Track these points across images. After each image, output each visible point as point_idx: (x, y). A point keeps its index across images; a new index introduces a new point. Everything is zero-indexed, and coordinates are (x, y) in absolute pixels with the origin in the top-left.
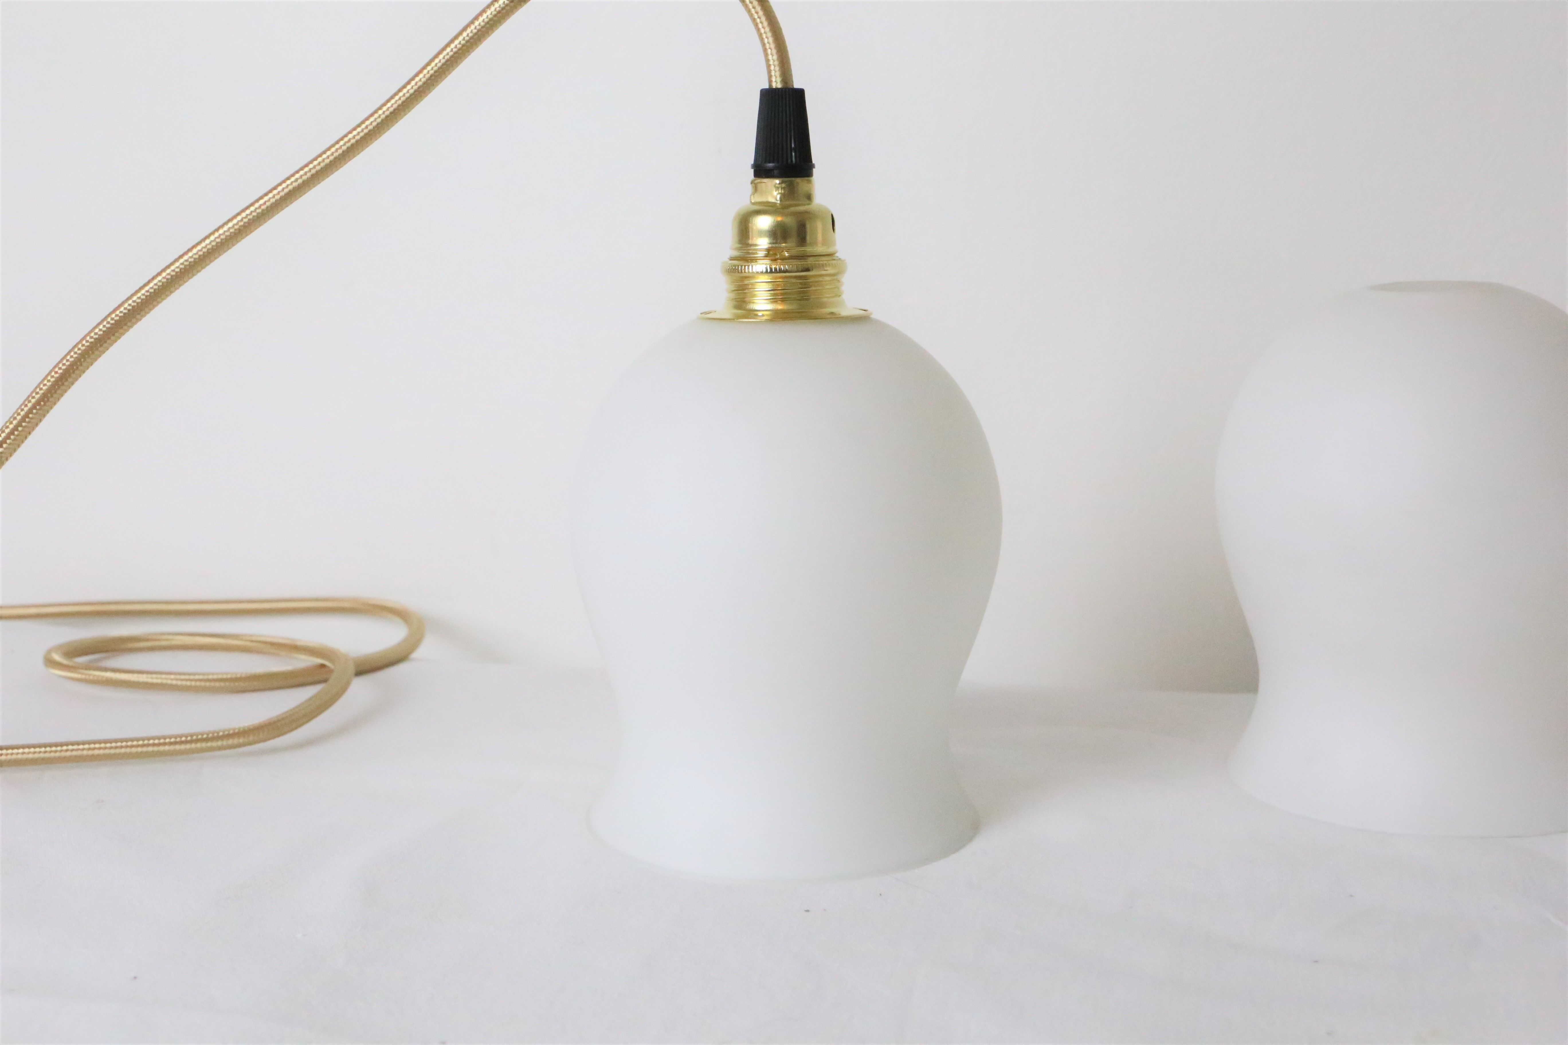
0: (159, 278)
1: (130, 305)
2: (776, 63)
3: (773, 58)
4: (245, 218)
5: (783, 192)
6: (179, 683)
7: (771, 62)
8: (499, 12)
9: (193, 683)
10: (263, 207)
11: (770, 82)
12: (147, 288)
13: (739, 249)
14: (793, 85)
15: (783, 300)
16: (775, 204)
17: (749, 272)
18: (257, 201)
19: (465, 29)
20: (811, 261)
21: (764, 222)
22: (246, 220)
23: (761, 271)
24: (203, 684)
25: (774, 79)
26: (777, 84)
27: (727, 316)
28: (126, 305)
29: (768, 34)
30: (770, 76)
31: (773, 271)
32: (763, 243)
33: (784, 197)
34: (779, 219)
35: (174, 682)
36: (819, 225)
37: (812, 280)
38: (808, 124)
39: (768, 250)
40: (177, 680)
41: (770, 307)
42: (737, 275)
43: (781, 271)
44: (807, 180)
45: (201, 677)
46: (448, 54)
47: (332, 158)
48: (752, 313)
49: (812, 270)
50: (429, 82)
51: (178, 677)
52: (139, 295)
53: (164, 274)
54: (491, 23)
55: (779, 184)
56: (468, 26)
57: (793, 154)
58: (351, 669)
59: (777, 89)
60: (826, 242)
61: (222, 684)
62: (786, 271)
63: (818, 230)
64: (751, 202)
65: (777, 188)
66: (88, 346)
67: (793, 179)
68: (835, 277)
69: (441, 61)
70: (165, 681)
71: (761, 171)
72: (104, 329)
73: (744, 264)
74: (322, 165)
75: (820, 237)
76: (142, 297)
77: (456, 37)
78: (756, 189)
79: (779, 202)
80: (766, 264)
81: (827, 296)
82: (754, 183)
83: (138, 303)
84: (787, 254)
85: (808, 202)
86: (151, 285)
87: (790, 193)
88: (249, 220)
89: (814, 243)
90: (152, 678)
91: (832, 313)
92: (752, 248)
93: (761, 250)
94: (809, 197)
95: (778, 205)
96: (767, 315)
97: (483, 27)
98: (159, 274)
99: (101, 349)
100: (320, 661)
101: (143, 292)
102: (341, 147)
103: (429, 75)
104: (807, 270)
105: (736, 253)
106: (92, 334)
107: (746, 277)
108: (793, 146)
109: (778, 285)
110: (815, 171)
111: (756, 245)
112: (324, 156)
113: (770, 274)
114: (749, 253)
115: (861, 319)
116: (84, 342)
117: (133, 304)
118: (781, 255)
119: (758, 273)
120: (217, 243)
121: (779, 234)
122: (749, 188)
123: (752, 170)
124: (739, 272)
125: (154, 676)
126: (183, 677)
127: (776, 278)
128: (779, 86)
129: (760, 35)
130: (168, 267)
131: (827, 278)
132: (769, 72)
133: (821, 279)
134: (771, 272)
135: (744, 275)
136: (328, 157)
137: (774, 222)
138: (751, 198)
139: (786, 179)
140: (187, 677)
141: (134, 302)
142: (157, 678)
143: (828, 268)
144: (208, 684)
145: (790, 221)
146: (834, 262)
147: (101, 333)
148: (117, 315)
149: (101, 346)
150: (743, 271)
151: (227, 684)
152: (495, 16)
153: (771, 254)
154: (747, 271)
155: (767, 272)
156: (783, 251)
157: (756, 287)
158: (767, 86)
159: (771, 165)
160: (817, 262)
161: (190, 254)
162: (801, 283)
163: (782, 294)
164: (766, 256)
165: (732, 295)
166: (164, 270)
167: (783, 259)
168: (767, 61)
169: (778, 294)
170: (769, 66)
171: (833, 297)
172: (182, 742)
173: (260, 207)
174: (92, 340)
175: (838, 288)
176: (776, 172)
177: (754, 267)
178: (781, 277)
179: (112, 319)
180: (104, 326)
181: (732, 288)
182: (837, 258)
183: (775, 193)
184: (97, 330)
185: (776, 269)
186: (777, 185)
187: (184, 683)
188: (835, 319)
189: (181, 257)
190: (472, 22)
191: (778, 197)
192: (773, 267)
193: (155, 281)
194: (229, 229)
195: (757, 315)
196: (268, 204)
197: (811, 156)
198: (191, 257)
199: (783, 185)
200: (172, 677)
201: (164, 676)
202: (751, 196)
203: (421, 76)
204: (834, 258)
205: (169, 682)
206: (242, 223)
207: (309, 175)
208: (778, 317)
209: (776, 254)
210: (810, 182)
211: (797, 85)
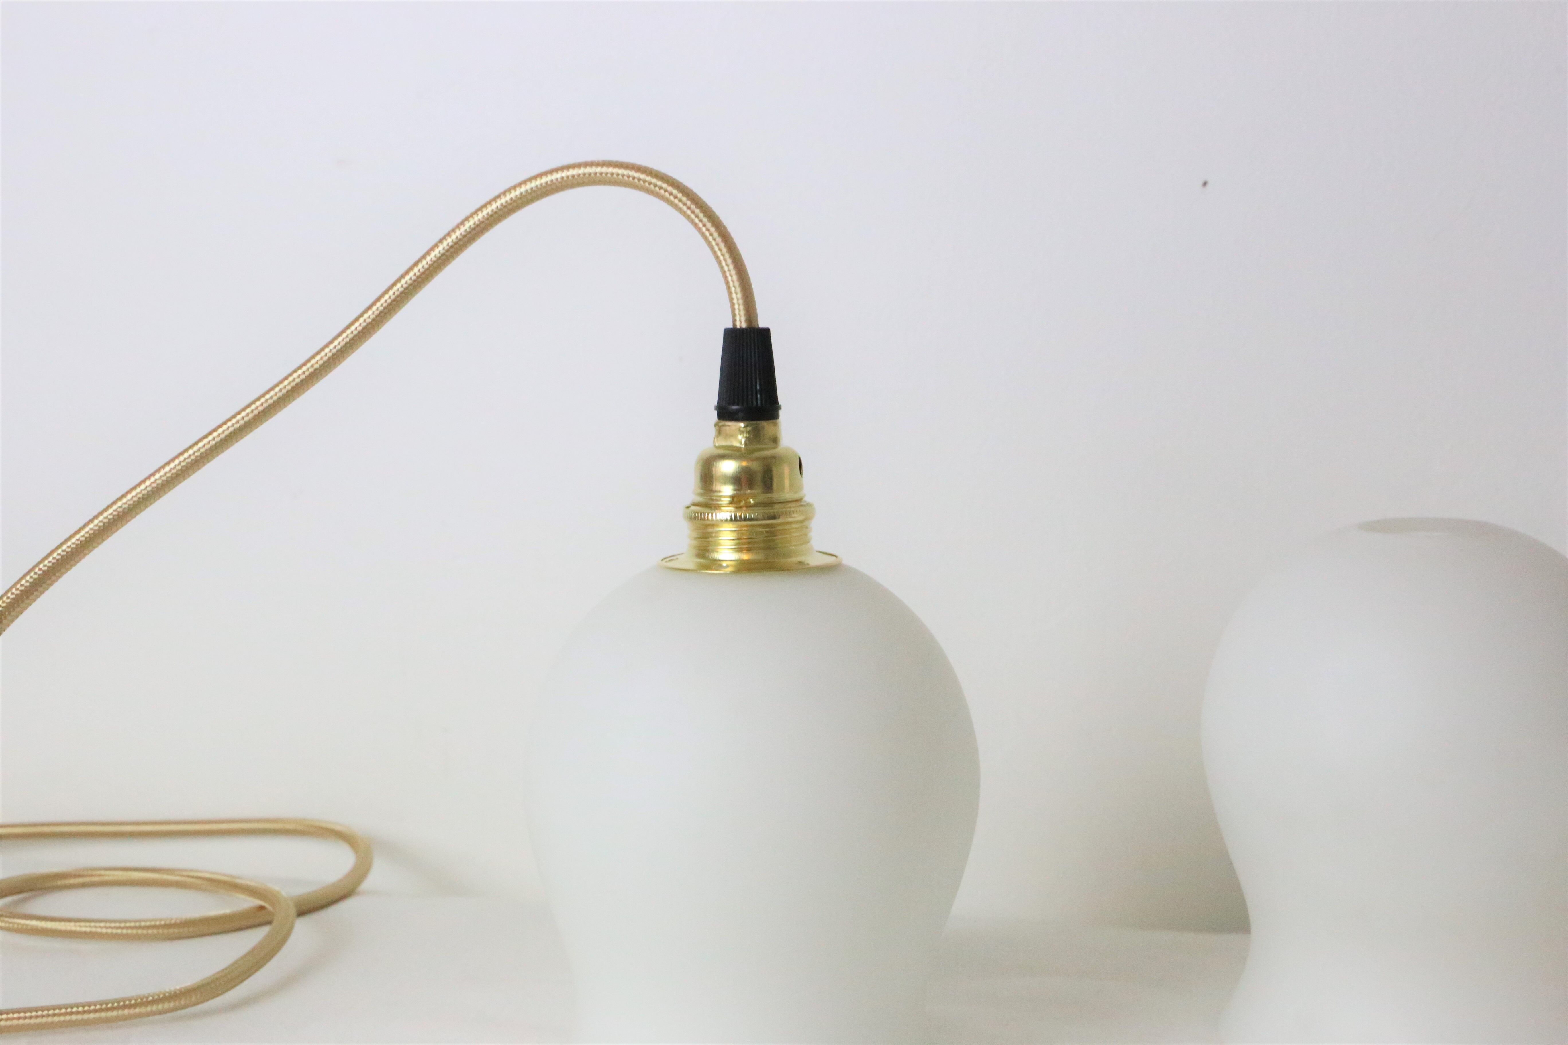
0: (91, 526)
1: (59, 554)
2: (741, 302)
3: (738, 297)
4: (183, 461)
5: (748, 435)
6: (109, 931)
7: (735, 301)
8: (452, 247)
9: (124, 931)
10: (202, 450)
11: (734, 321)
12: (78, 536)
13: (701, 495)
14: (758, 324)
15: (749, 550)
16: (740, 448)
17: (712, 520)
18: (196, 443)
19: (416, 264)
20: (777, 508)
21: (729, 467)
22: (184, 464)
23: (726, 519)
24: (134, 931)
25: (738, 318)
26: (742, 323)
27: (691, 565)
28: (55, 555)
29: (731, 271)
30: (734, 316)
31: (738, 519)
32: (727, 490)
33: (749, 441)
34: (744, 464)
35: (104, 930)
36: (786, 470)
37: (778, 528)
38: (774, 367)
39: (733, 497)
40: (107, 928)
41: (734, 556)
42: (699, 522)
43: (745, 519)
44: (773, 423)
45: (132, 924)
46: (398, 290)
47: (275, 398)
48: (715, 564)
49: (779, 518)
50: (378, 319)
51: (108, 925)
52: (69, 543)
53: (96, 522)
54: (443, 257)
55: (745, 427)
56: (419, 260)
57: (759, 396)
58: (293, 911)
59: (741, 330)
60: (796, 487)
61: (155, 931)
62: (751, 519)
63: (784, 474)
64: (715, 445)
65: (741, 432)
66: (13, 599)
67: (759, 422)
68: (804, 524)
69: (391, 297)
70: (94, 930)
71: (724, 413)
72: (31, 580)
73: (707, 511)
74: (265, 405)
75: (787, 483)
76: (72, 546)
77: (407, 273)
78: (719, 432)
79: (744, 446)
80: (731, 512)
81: (795, 543)
82: (718, 426)
83: (67, 553)
84: (752, 501)
85: (775, 445)
86: (82, 533)
87: (755, 437)
88: (187, 463)
89: (782, 488)
90: (81, 926)
91: (800, 563)
92: (716, 494)
93: (725, 497)
94: (775, 440)
95: (743, 449)
96: (732, 565)
97: (434, 262)
98: (91, 521)
99: (27, 601)
100: (259, 902)
101: (73, 540)
102: (285, 387)
103: (378, 312)
104: (773, 517)
105: (699, 499)
106: (19, 586)
107: (709, 525)
108: (758, 387)
109: (743, 534)
110: (781, 413)
111: (720, 492)
112: (268, 396)
113: (735, 522)
114: (713, 500)
115: (831, 569)
116: (9, 595)
117: (62, 553)
118: (746, 502)
119: (722, 521)
120: (153, 488)
121: (743, 481)
122: (713, 431)
123: (716, 413)
124: (701, 519)
125: (82, 924)
126: (113, 925)
127: (742, 526)
128: (744, 325)
129: (724, 273)
130: (101, 513)
131: (794, 526)
132: (733, 310)
133: (787, 527)
134: (736, 520)
135: (708, 522)
136: (271, 398)
137: (739, 467)
138: (714, 441)
139: (751, 422)
140: (118, 925)
141: (63, 551)
142: (86, 927)
143: (795, 515)
144: (140, 931)
145: (755, 466)
146: (802, 508)
147: (28, 584)
148: (45, 566)
149: (27, 598)
150: (706, 518)
151: (160, 931)
152: (448, 251)
153: (735, 501)
154: (710, 518)
155: (731, 520)
156: (748, 498)
157: (720, 535)
158: (730, 326)
159: (735, 407)
160: (784, 510)
161: (124, 500)
162: (767, 532)
163: (749, 543)
164: (731, 503)
165: (695, 543)
166: (96, 517)
167: (749, 506)
168: (731, 299)
169: (743, 543)
170: (732, 305)
171: (801, 544)
172: (108, 1010)
173: (199, 450)
174: (18, 592)
175: (806, 535)
176: (740, 415)
177: (718, 514)
178: (747, 526)
179: (40, 569)
180: (31, 577)
181: (695, 534)
182: (805, 503)
183: (740, 437)
184: (23, 582)
185: (740, 517)
186: (742, 429)
187: (115, 931)
188: (802, 569)
189: (115, 503)
190: (424, 257)
191: (743, 441)
192: (738, 515)
193: (87, 529)
194: (166, 473)
195: (721, 566)
196: (207, 447)
197: (777, 397)
198: (125, 503)
199: (749, 429)
200: (102, 924)
201: (93, 924)
202: (714, 438)
203: (370, 312)
204: (802, 503)
205: (99, 930)
206: (179, 467)
207: (251, 416)
208: (744, 568)
209: (740, 501)
210: (776, 425)
211: (762, 324)
